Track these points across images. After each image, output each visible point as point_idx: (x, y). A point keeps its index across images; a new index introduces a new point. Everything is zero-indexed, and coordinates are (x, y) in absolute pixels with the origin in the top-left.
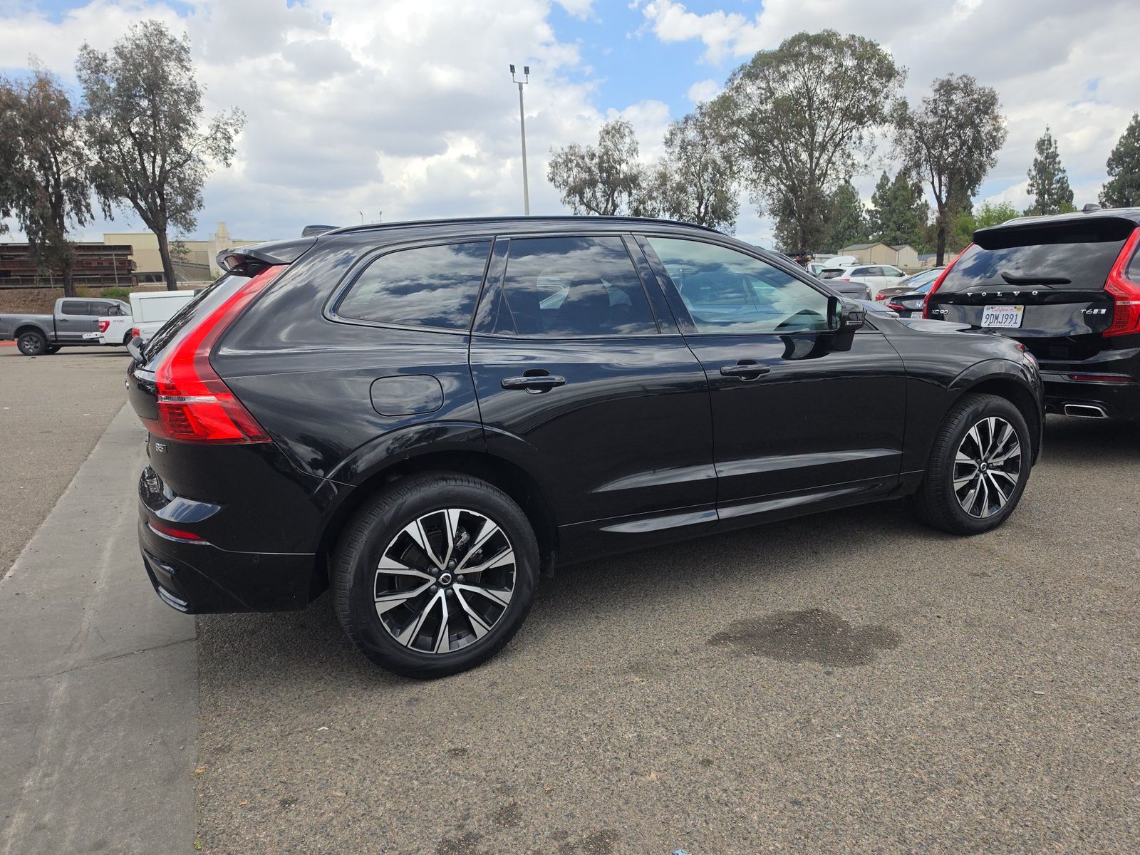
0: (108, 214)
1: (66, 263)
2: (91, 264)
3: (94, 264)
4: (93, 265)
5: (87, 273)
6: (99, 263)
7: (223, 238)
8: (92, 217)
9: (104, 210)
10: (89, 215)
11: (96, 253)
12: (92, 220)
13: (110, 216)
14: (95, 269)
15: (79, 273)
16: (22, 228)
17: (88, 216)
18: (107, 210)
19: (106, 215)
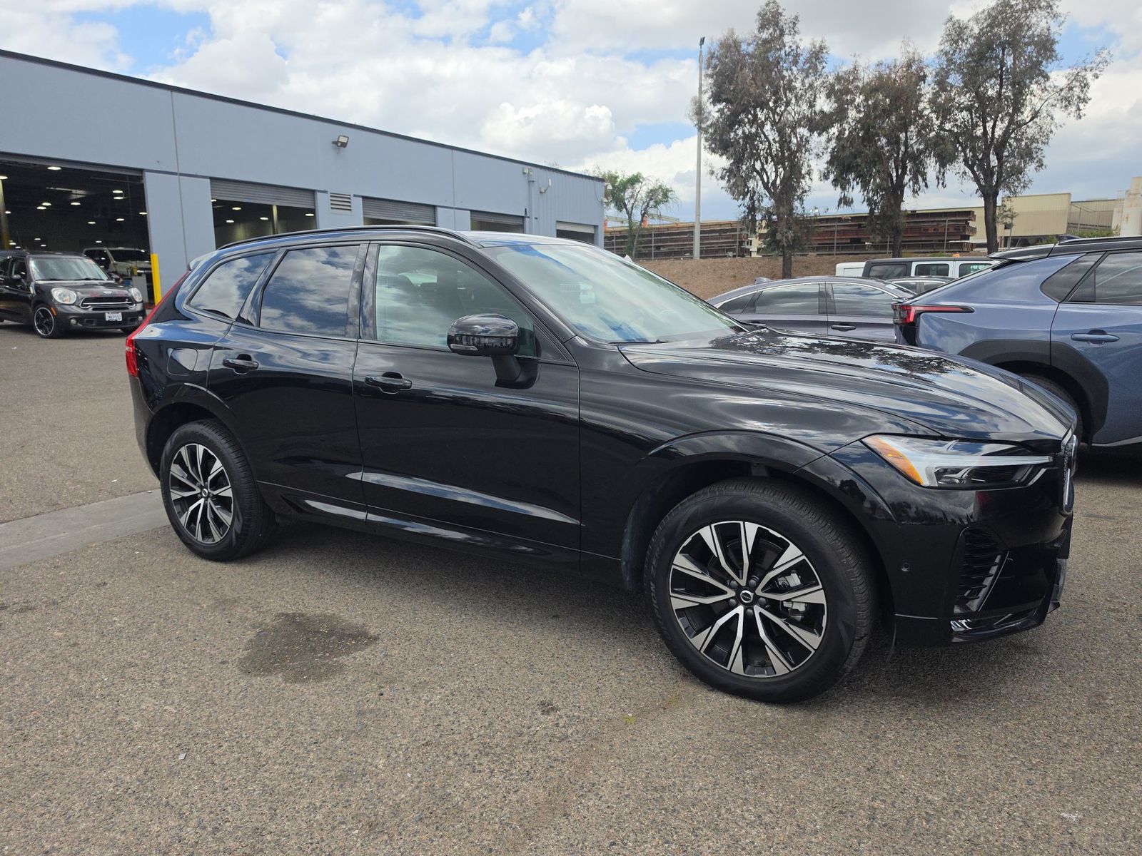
0: (941, 182)
1: (896, 231)
2: (928, 230)
3: (931, 231)
4: (929, 231)
5: (923, 239)
6: (934, 230)
7: (1135, 194)
8: (926, 186)
9: (938, 178)
10: (924, 184)
11: (937, 220)
12: (925, 188)
13: (943, 184)
14: (931, 235)
15: (915, 239)
16: (864, 201)
17: (922, 183)
18: (940, 179)
19: (939, 183)
